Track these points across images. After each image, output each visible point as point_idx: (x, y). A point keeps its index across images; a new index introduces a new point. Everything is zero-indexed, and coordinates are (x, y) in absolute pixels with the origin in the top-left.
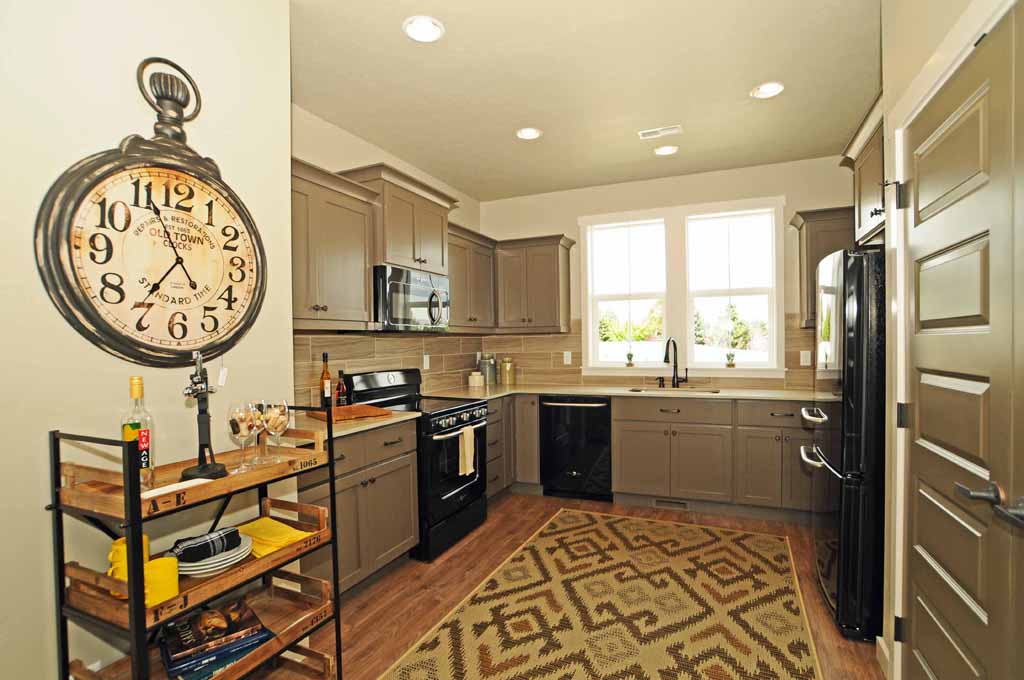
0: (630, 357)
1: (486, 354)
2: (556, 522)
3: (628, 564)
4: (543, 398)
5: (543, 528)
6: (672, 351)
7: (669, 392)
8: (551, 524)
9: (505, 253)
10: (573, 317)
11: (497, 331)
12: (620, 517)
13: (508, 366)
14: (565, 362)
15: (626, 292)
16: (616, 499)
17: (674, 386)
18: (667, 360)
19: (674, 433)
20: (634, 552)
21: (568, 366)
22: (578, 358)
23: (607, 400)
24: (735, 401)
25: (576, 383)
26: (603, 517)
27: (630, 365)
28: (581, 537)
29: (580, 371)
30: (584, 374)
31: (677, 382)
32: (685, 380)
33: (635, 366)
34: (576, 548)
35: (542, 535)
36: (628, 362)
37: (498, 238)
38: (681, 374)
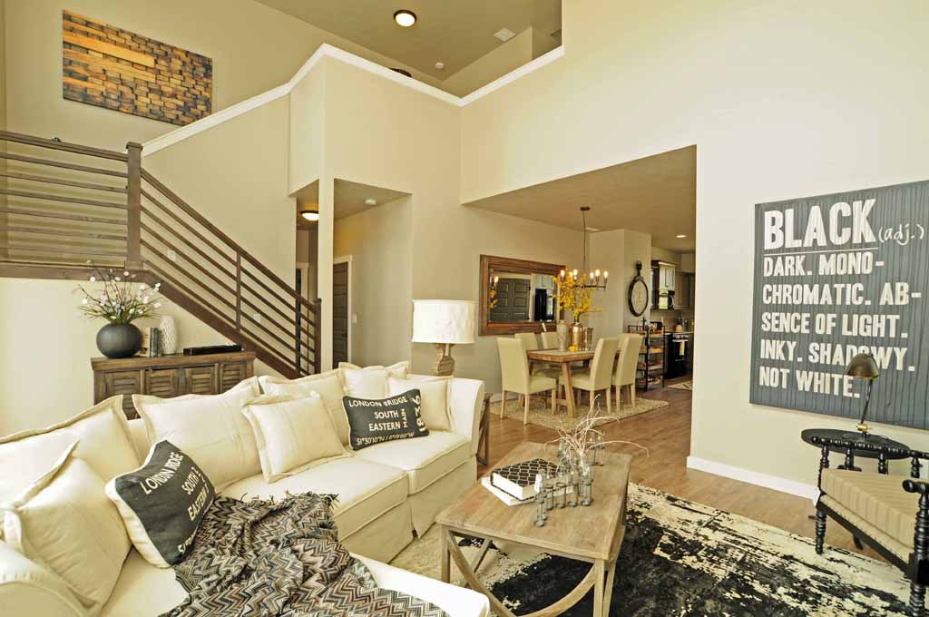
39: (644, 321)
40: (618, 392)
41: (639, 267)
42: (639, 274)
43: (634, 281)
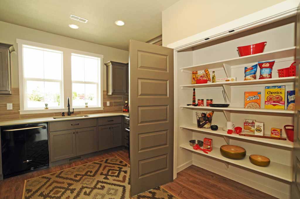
0: (46, 105)
2: (29, 188)
3: (83, 188)
5: (24, 194)
8: (27, 190)
12: (60, 171)
14: (8, 109)
17: (68, 115)
19: (77, 132)
20: (80, 182)
21: (11, 110)
22: (17, 106)
24: (98, 118)
25: (17, 118)
26: (52, 175)
28: (51, 188)
29: (19, 112)
30: (21, 113)
31: (69, 114)
32: (73, 113)
33: (49, 109)
34: (54, 194)
36: (45, 107)
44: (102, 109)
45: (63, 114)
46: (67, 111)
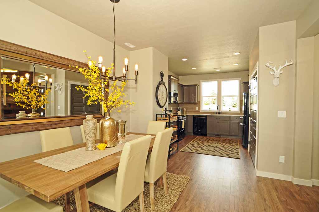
0: (210, 108)
1: (180, 107)
3: (211, 142)
4: (194, 116)
5: (189, 144)
6: (219, 107)
7: (218, 115)
9: (186, 88)
10: (198, 100)
11: (183, 103)
12: (209, 137)
13: (185, 110)
15: (209, 95)
16: (208, 135)
18: (217, 109)
19: (219, 122)
21: (197, 110)
22: (199, 108)
23: (206, 116)
24: (230, 116)
25: (199, 113)
26: (206, 137)
27: (210, 110)
29: (200, 111)
31: (219, 113)
32: (221, 113)
35: (189, 145)
37: (184, 85)
38: (220, 112)
39: (166, 110)
40: (152, 188)
41: (162, 75)
42: (162, 80)
43: (160, 84)
44: (240, 112)
45: (216, 113)
46: (218, 112)
